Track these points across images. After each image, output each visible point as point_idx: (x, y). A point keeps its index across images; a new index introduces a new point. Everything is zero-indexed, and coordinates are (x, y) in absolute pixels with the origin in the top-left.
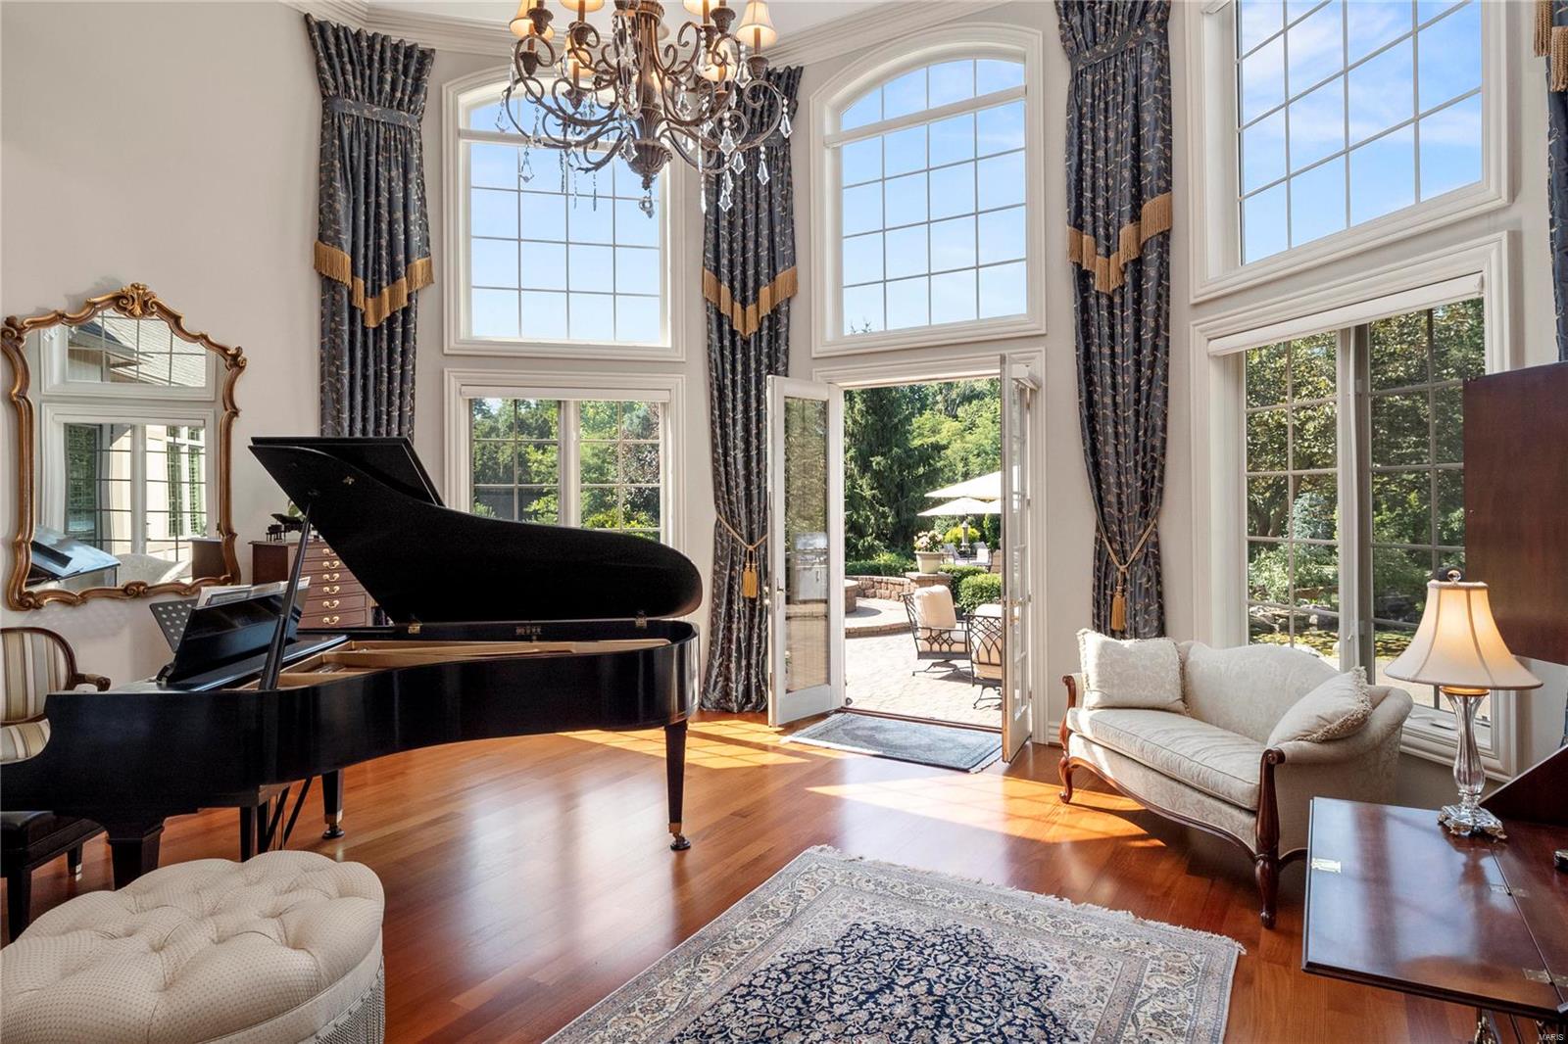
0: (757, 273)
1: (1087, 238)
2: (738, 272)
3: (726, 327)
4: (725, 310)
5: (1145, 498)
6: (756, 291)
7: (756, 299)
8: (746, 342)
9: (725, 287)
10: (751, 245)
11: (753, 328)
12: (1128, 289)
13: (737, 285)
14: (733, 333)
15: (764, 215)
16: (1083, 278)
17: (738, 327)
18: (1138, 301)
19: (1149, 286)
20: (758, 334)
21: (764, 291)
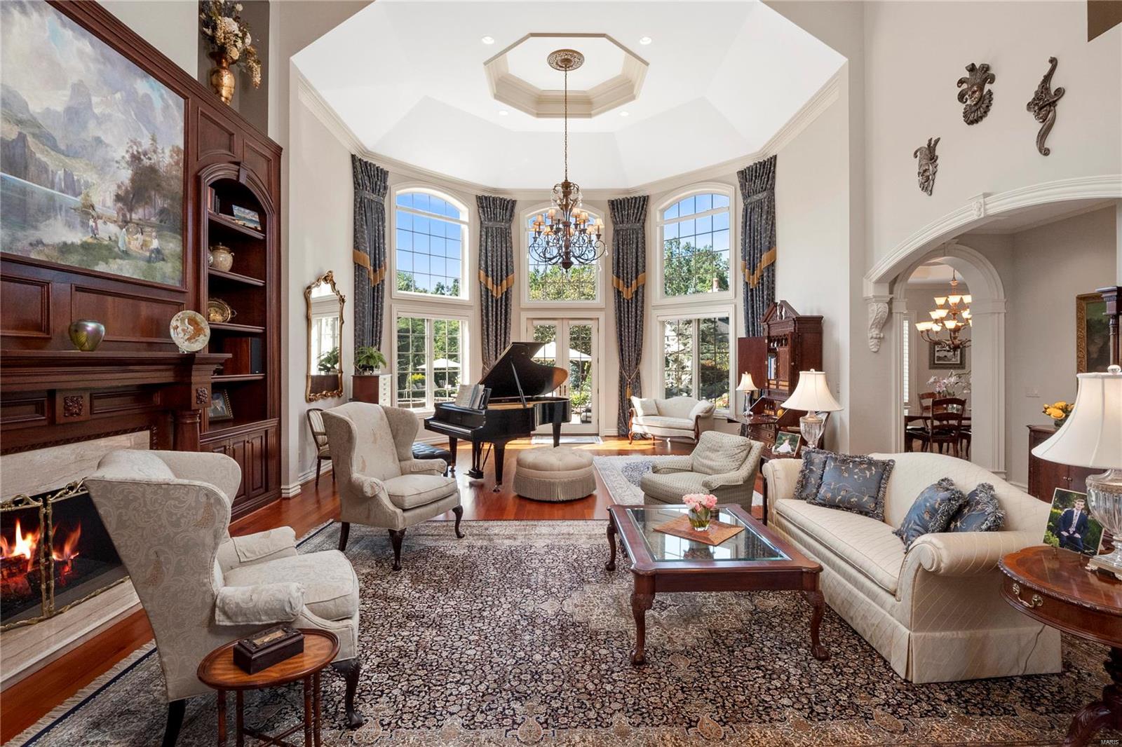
0: (501, 276)
1: (621, 281)
2: (495, 274)
3: (490, 294)
4: (490, 287)
5: (637, 359)
6: (501, 281)
7: (501, 285)
8: (497, 301)
9: (490, 279)
10: (499, 264)
11: (499, 296)
12: (634, 299)
13: (495, 278)
14: (492, 296)
15: (504, 253)
16: (619, 293)
17: (495, 294)
18: (637, 302)
19: (639, 298)
20: (501, 298)
21: (504, 282)
